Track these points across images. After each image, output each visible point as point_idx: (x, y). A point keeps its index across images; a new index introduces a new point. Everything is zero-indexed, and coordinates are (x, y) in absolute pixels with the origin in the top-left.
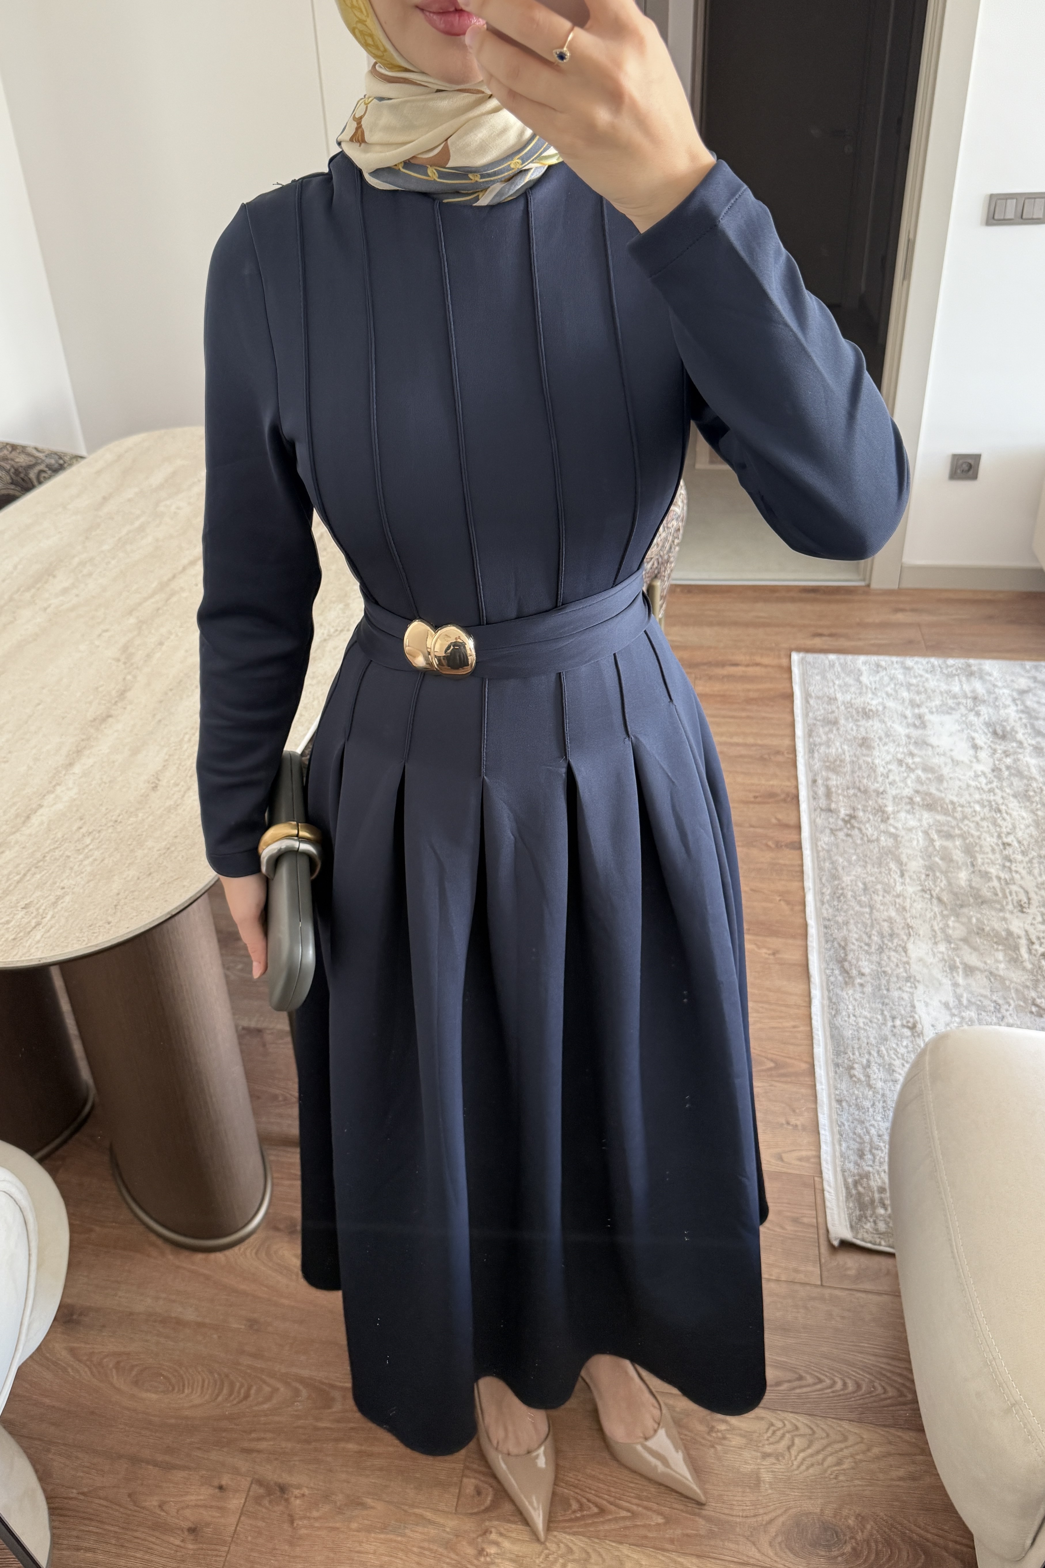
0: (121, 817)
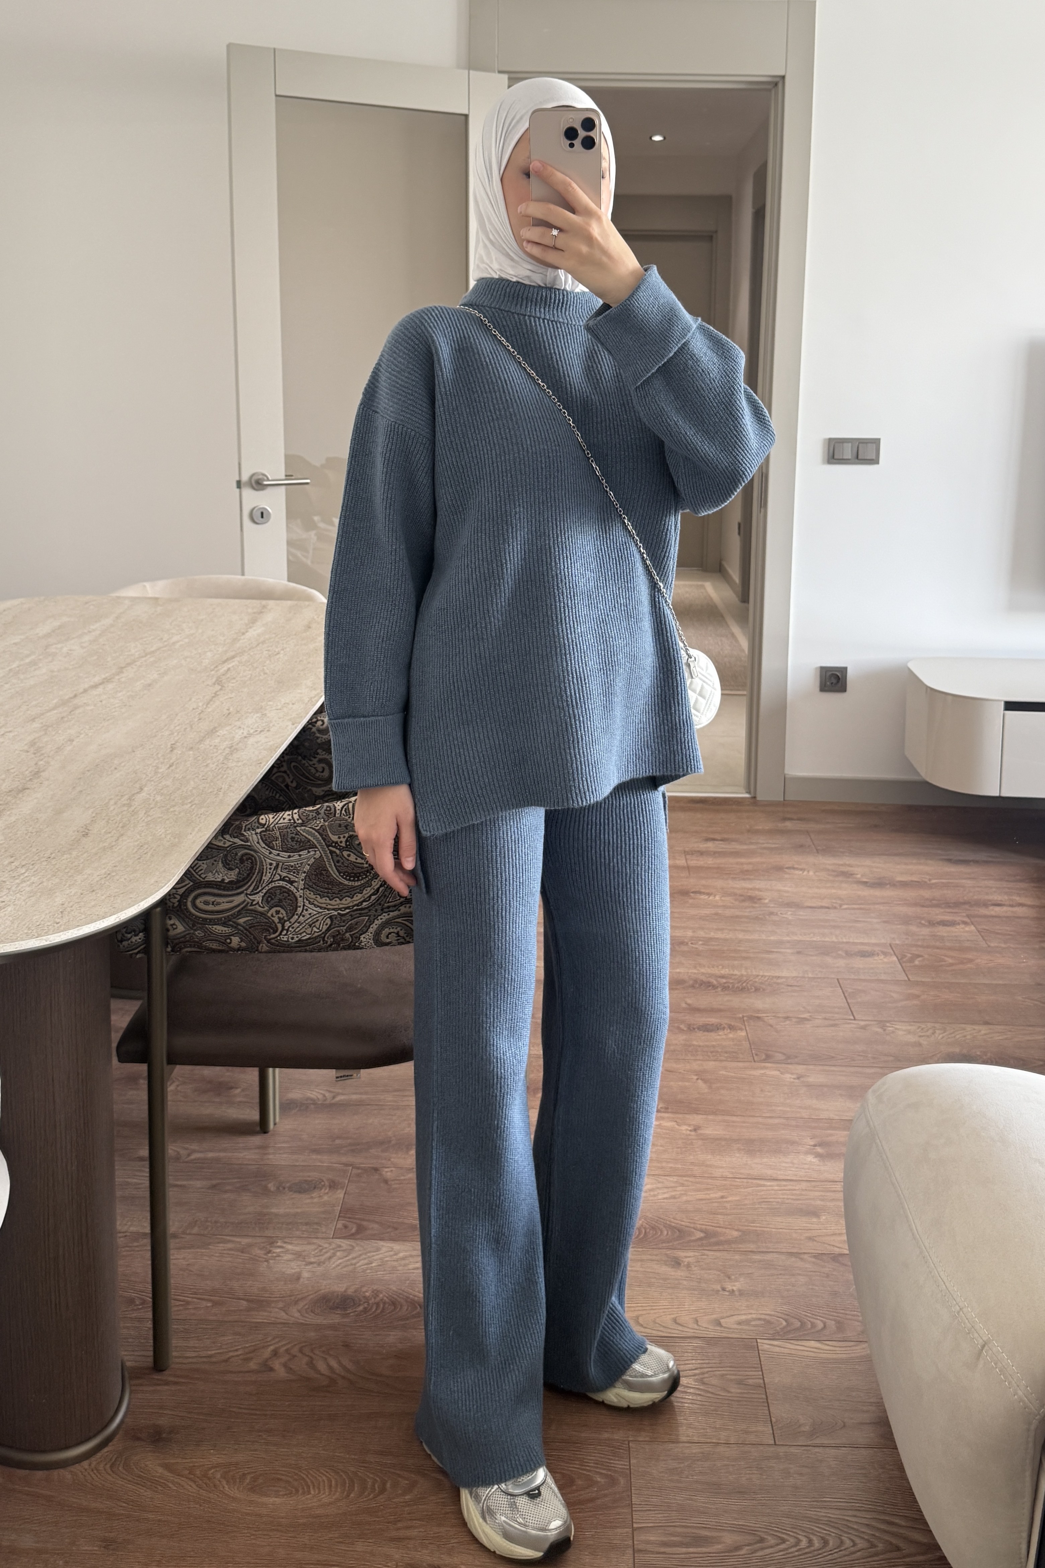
0: (53, 855)
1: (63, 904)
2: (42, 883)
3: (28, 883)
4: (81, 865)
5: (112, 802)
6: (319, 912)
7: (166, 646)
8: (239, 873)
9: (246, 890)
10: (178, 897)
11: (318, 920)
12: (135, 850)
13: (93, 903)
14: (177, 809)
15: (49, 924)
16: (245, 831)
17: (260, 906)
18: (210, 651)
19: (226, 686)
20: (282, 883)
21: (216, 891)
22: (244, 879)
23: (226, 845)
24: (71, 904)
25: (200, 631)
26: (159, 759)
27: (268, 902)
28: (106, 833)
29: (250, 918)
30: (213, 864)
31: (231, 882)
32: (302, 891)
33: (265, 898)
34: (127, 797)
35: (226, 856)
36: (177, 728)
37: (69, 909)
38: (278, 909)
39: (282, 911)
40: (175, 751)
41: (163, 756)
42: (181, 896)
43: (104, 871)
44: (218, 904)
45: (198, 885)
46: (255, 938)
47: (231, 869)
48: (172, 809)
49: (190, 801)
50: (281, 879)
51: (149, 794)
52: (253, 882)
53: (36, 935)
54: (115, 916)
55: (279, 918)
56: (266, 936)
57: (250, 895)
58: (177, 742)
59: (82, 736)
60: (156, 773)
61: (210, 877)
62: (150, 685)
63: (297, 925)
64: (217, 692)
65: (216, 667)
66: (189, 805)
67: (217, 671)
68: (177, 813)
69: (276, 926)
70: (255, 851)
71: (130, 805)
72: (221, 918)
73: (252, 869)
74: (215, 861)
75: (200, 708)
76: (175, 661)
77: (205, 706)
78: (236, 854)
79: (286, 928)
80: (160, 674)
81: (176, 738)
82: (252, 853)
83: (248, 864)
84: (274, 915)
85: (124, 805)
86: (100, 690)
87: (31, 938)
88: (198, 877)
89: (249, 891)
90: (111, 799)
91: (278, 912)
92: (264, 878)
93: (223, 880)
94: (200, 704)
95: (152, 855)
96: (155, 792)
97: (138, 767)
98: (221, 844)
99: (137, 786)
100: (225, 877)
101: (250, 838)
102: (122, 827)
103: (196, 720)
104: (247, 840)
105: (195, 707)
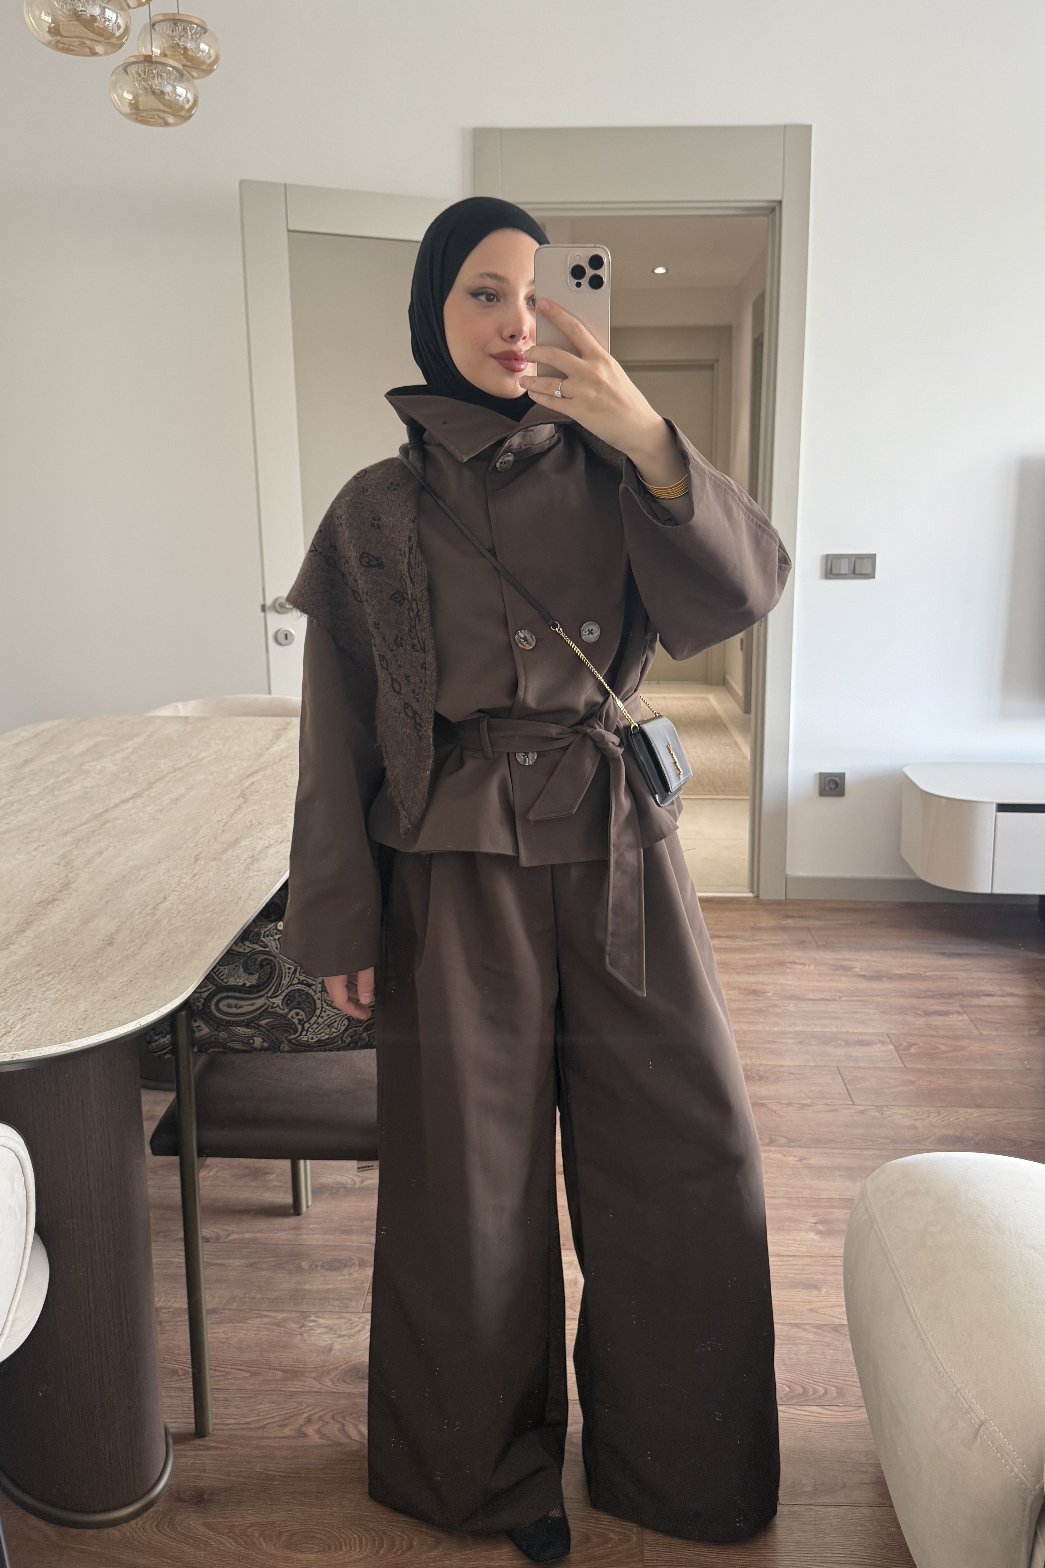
0: (78, 964)
1: (86, 1011)
2: (67, 990)
3: (54, 990)
4: (105, 973)
5: (137, 912)
6: (337, 1014)
7: (194, 762)
8: (259, 978)
9: (267, 993)
10: (202, 1001)
11: (335, 1022)
12: (157, 958)
13: (114, 1010)
14: (198, 917)
15: (72, 1030)
16: (264, 937)
17: (280, 1008)
18: (236, 766)
19: (249, 798)
20: (300, 986)
21: (238, 995)
22: (264, 983)
23: (246, 951)
24: (94, 1010)
25: (227, 747)
26: (183, 869)
27: (288, 1005)
28: (130, 941)
29: (271, 1020)
30: (234, 969)
31: (251, 987)
32: (319, 994)
33: (285, 1001)
34: (150, 907)
35: (246, 961)
36: (202, 840)
37: (91, 1016)
38: (298, 1011)
39: (302, 1013)
40: (199, 862)
41: (187, 866)
42: (205, 1000)
43: (126, 979)
44: (241, 1007)
45: (221, 989)
46: (277, 1039)
47: (252, 974)
48: (193, 918)
49: (211, 909)
50: (301, 983)
51: (172, 904)
52: (273, 986)
53: (59, 1040)
54: (136, 1022)
55: (299, 1019)
56: (286, 1037)
57: (271, 998)
58: (201, 853)
59: (111, 849)
60: (180, 883)
61: (232, 982)
62: (177, 799)
63: (315, 1026)
64: (240, 805)
65: (241, 781)
66: (211, 914)
67: (242, 785)
68: (198, 921)
69: (296, 1026)
70: (274, 956)
71: (153, 915)
72: (244, 1020)
73: (271, 974)
74: (236, 966)
75: (224, 821)
76: (202, 777)
77: (229, 819)
78: (256, 960)
79: (306, 1029)
80: (186, 789)
81: (201, 849)
82: (271, 958)
83: (268, 969)
84: (294, 1016)
85: (148, 914)
86: (130, 804)
87: (55, 1044)
88: (220, 981)
89: (269, 994)
90: (136, 909)
91: (297, 1014)
92: (283, 982)
93: (244, 985)
94: (225, 816)
95: (173, 963)
96: (178, 901)
97: (163, 878)
98: (241, 950)
99: (161, 895)
100: (247, 982)
101: (269, 944)
102: (146, 936)
103: (220, 831)
104: (266, 946)
105: (219, 819)
